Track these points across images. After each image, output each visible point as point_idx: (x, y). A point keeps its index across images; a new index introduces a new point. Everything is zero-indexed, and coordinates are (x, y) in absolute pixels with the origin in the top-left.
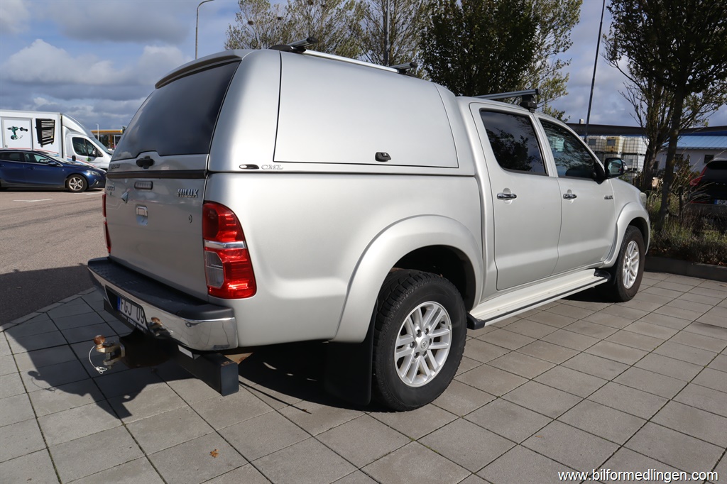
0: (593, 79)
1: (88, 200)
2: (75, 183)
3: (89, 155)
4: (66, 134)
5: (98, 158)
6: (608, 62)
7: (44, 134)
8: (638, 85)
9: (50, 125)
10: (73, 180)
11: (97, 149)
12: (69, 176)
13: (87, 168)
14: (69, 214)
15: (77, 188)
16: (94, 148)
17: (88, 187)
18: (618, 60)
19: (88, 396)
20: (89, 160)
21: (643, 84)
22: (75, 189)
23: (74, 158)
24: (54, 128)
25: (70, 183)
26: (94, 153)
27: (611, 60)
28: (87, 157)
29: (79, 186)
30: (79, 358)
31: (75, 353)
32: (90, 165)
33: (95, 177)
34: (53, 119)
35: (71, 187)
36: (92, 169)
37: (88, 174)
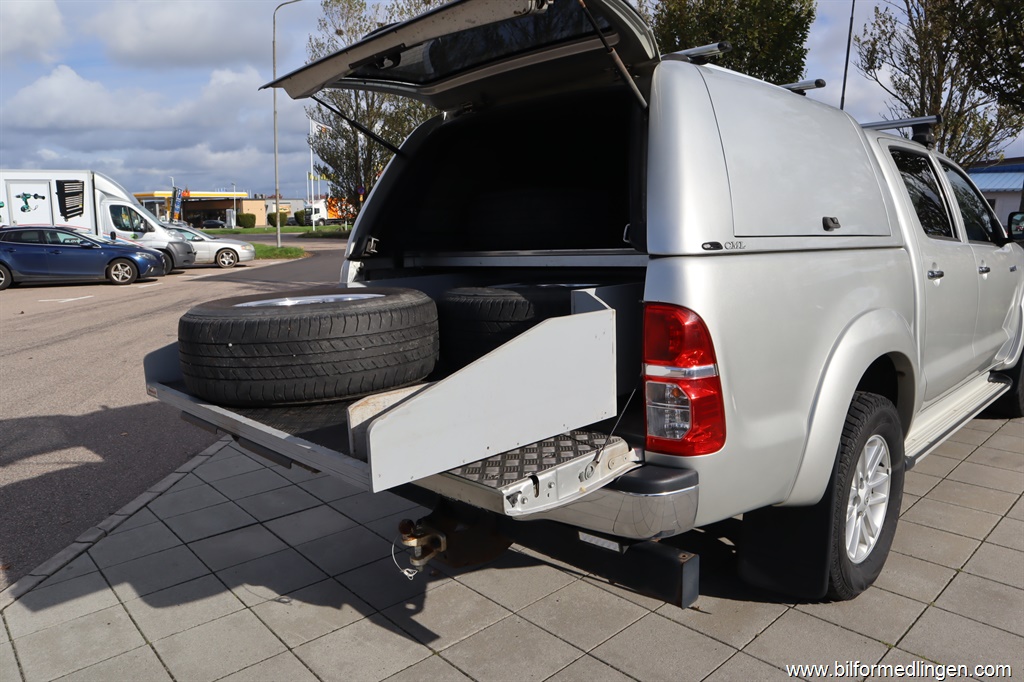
0: (843, 98)
1: (146, 295)
2: (120, 272)
3: (135, 230)
4: (101, 200)
5: (148, 234)
6: (863, 73)
7: (69, 202)
8: (907, 104)
9: (77, 188)
10: (117, 268)
11: (146, 221)
12: (112, 262)
13: (134, 250)
14: (131, 318)
15: (124, 278)
16: (143, 220)
17: (139, 276)
18: (876, 70)
19: (347, 608)
20: (135, 237)
21: (912, 103)
22: (120, 280)
23: (113, 235)
24: (82, 192)
25: (113, 272)
26: (142, 226)
27: (867, 69)
28: (132, 233)
29: (126, 275)
30: (291, 543)
31: (278, 537)
32: (137, 243)
33: (149, 261)
34: (81, 179)
35: (115, 278)
36: (142, 250)
37: (138, 258)
